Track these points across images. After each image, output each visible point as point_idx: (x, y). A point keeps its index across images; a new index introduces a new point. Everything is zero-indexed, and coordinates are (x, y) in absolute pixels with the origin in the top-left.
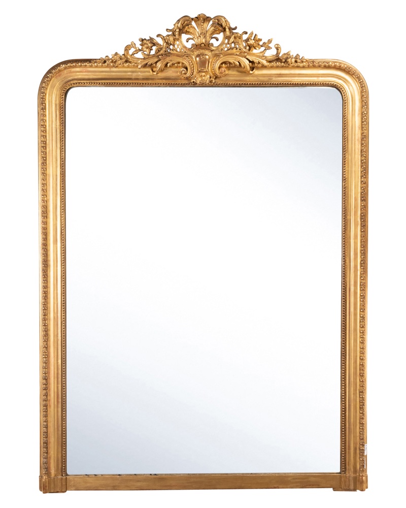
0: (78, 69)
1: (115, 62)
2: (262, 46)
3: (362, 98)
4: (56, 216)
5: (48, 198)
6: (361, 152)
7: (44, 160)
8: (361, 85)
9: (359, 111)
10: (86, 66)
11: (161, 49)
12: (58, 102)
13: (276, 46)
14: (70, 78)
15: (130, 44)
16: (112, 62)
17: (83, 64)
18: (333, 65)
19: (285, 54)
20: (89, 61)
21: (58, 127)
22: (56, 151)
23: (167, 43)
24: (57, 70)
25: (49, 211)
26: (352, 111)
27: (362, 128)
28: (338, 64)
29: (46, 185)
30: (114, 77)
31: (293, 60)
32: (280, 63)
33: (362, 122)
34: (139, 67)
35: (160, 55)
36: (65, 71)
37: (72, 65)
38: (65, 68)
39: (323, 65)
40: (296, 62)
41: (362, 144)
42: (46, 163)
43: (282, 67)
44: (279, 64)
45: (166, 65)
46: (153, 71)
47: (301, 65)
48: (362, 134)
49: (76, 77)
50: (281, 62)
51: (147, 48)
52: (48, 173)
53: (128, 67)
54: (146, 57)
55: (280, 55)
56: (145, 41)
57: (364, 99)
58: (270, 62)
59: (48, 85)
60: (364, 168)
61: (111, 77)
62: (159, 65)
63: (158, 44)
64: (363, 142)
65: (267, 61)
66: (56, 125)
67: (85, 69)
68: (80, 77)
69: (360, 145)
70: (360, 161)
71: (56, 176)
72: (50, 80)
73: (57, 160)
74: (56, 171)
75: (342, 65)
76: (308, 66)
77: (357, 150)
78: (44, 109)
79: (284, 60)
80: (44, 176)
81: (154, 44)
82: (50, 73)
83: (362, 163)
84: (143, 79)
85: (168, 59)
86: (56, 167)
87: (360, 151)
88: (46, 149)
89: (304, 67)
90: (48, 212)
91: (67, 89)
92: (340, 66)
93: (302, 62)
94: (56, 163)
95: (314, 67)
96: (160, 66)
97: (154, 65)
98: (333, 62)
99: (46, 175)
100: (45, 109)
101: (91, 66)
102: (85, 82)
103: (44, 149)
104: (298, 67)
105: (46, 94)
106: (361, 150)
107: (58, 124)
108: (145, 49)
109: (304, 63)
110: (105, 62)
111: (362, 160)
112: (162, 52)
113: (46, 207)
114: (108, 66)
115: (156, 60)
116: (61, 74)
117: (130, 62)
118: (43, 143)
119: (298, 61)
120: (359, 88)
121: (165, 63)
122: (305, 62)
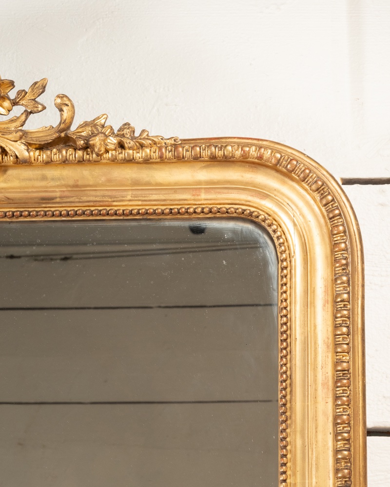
2: (15, 103)
3: (333, 252)
6: (336, 424)
8: (328, 212)
9: (326, 292)
13: (59, 101)
18: (238, 153)
19: (86, 124)
26: (306, 292)
27: (336, 345)
28: (253, 151)
31: (113, 141)
32: (71, 151)
33: (336, 327)
39: (206, 154)
40: (121, 146)
41: (337, 398)
43: (81, 162)
44: (68, 153)
47: (139, 155)
48: (337, 363)
50: (75, 150)
55: (73, 128)
57: (339, 255)
58: (41, 148)
60: (344, 477)
64: (340, 391)
65: (28, 145)
69: (330, 401)
70: (330, 453)
75: (267, 154)
76: (161, 157)
77: (321, 418)
79: (81, 143)
83: (337, 461)
87: (331, 419)
89: (147, 161)
92: (260, 158)
93: (142, 146)
95: (180, 160)
98: (239, 144)
104: (130, 161)
106: (336, 417)
109: (148, 150)
111: (337, 451)
119: (128, 143)
120: (322, 221)
122: (151, 146)
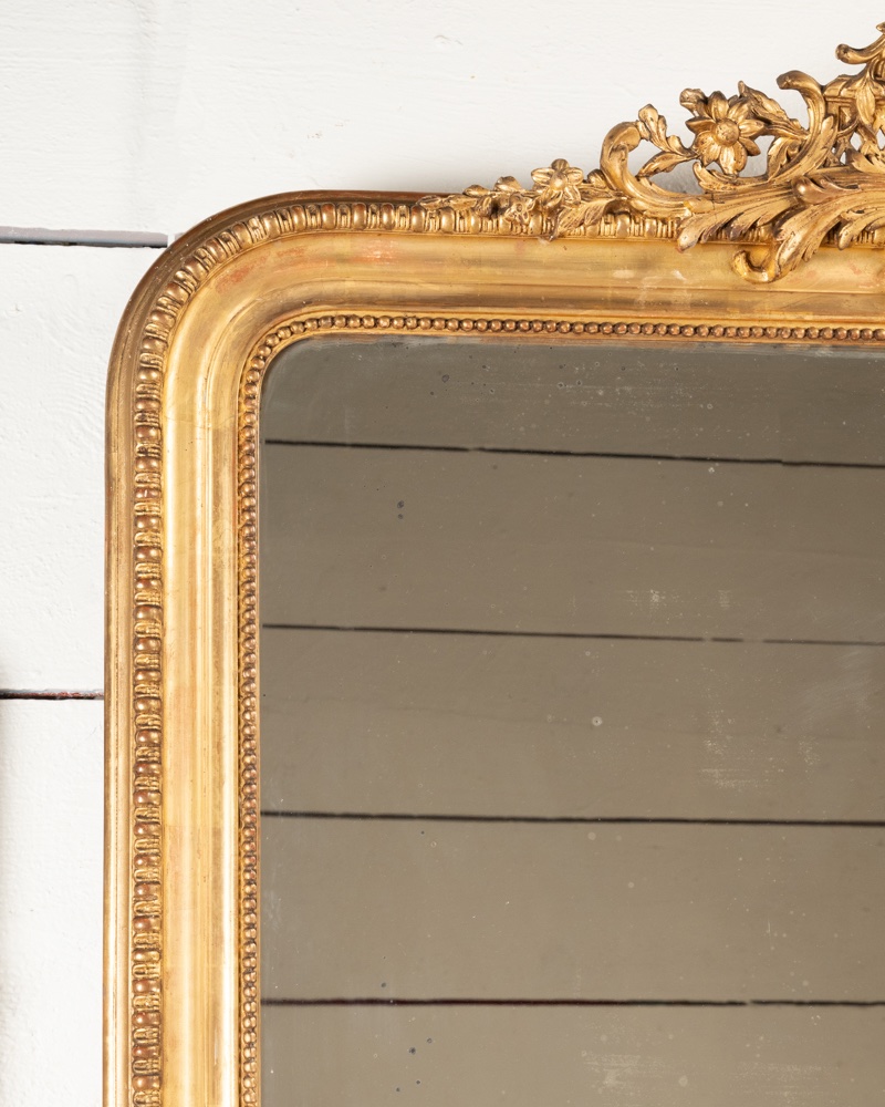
0: (342, 245)
1: (553, 212)
4: (214, 1070)
5: (168, 965)
7: (150, 744)
10: (390, 227)
11: (803, 150)
12: (226, 421)
14: (294, 294)
15: (633, 118)
16: (536, 211)
17: (374, 220)
20: (410, 201)
21: (227, 556)
22: (218, 694)
23: (838, 122)
24: (233, 245)
25: (175, 1043)
29: (161, 890)
30: (536, 291)
34: (685, 239)
35: (798, 181)
36: (272, 254)
37: (313, 221)
38: (274, 238)
42: (159, 762)
45: (833, 233)
46: (754, 267)
49: (328, 288)
51: (730, 142)
52: (169, 819)
53: (621, 239)
54: (721, 188)
56: (721, 107)
59: (176, 324)
61: (521, 291)
62: (795, 233)
63: (790, 124)
66: (217, 550)
67: (378, 242)
68: (349, 286)
71: (217, 833)
72: (190, 300)
73: (218, 746)
74: (218, 806)
78: (151, 455)
80: (148, 834)
81: (768, 126)
82: (193, 261)
84: (696, 305)
85: (844, 205)
86: (218, 783)
88: (159, 682)
90: (168, 1050)
91: (278, 349)
94: (218, 760)
96: (798, 238)
97: (762, 232)
99: (162, 830)
100: (159, 458)
101: (419, 231)
102: (378, 314)
103: (149, 681)
105: (163, 376)
107: (228, 540)
108: (716, 148)
110: (496, 210)
112: (806, 166)
113: (161, 1019)
114: (514, 233)
115: (780, 205)
116: (246, 271)
117: (634, 213)
118: (148, 651)
121: (828, 221)
